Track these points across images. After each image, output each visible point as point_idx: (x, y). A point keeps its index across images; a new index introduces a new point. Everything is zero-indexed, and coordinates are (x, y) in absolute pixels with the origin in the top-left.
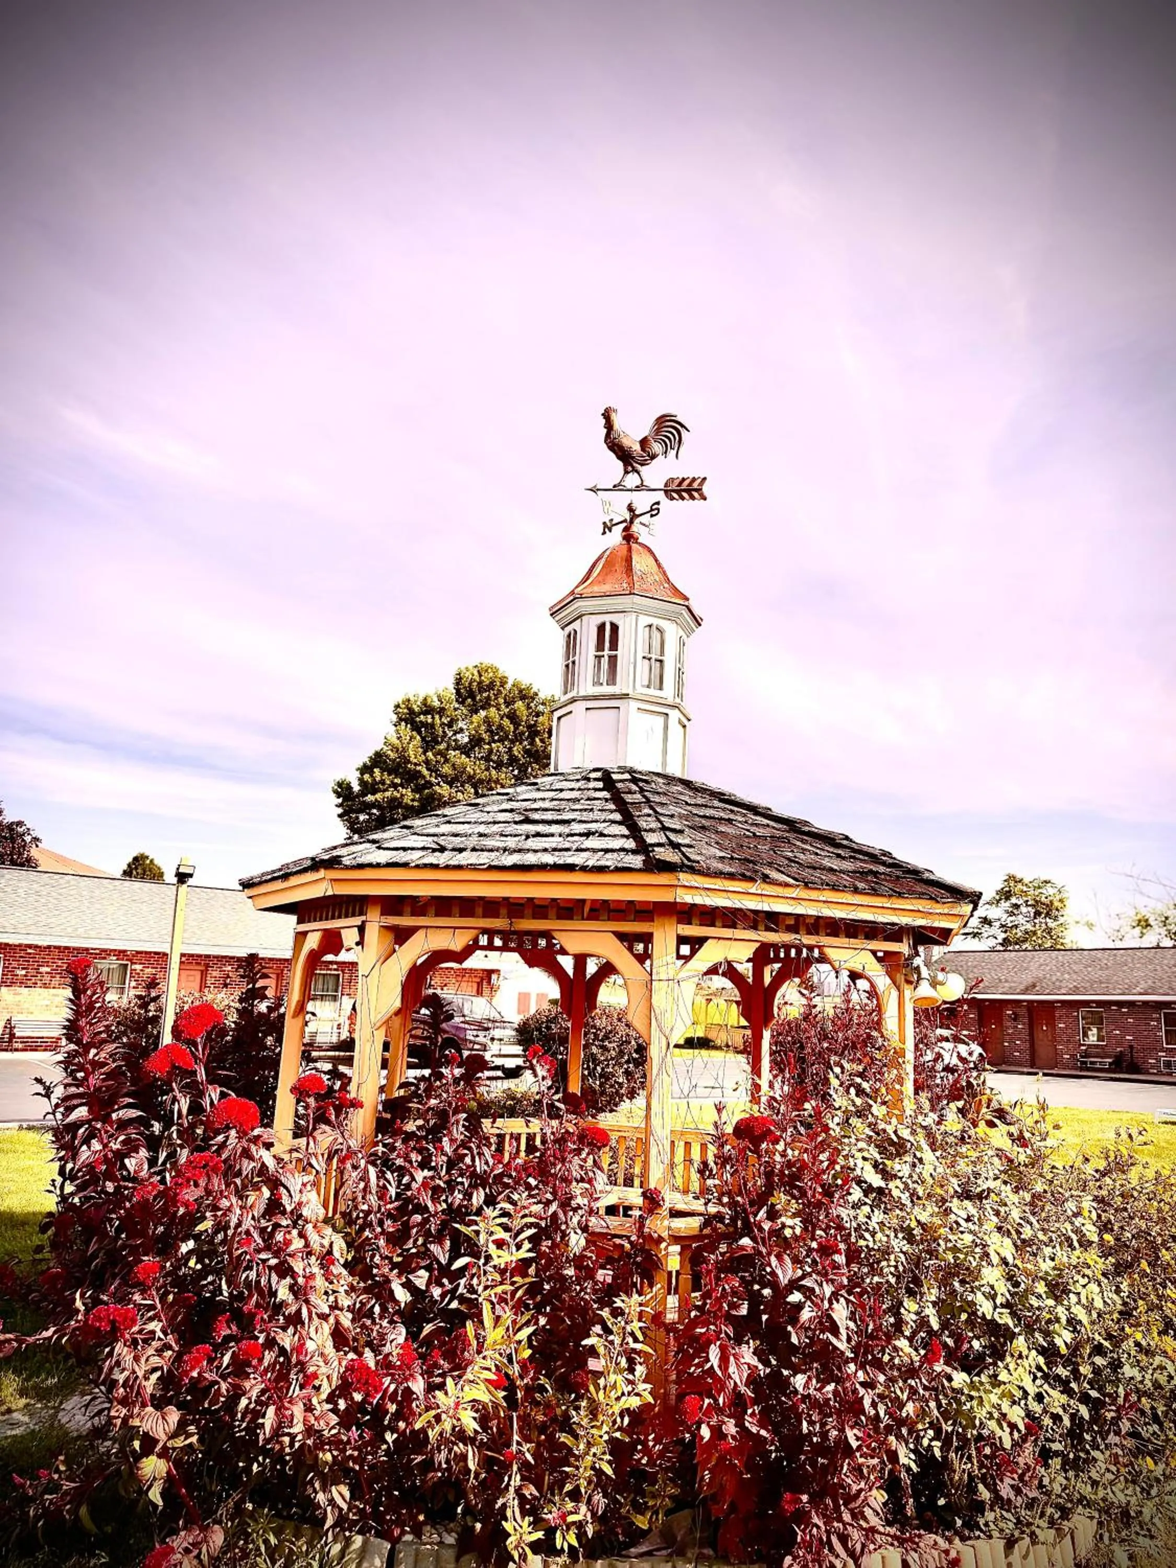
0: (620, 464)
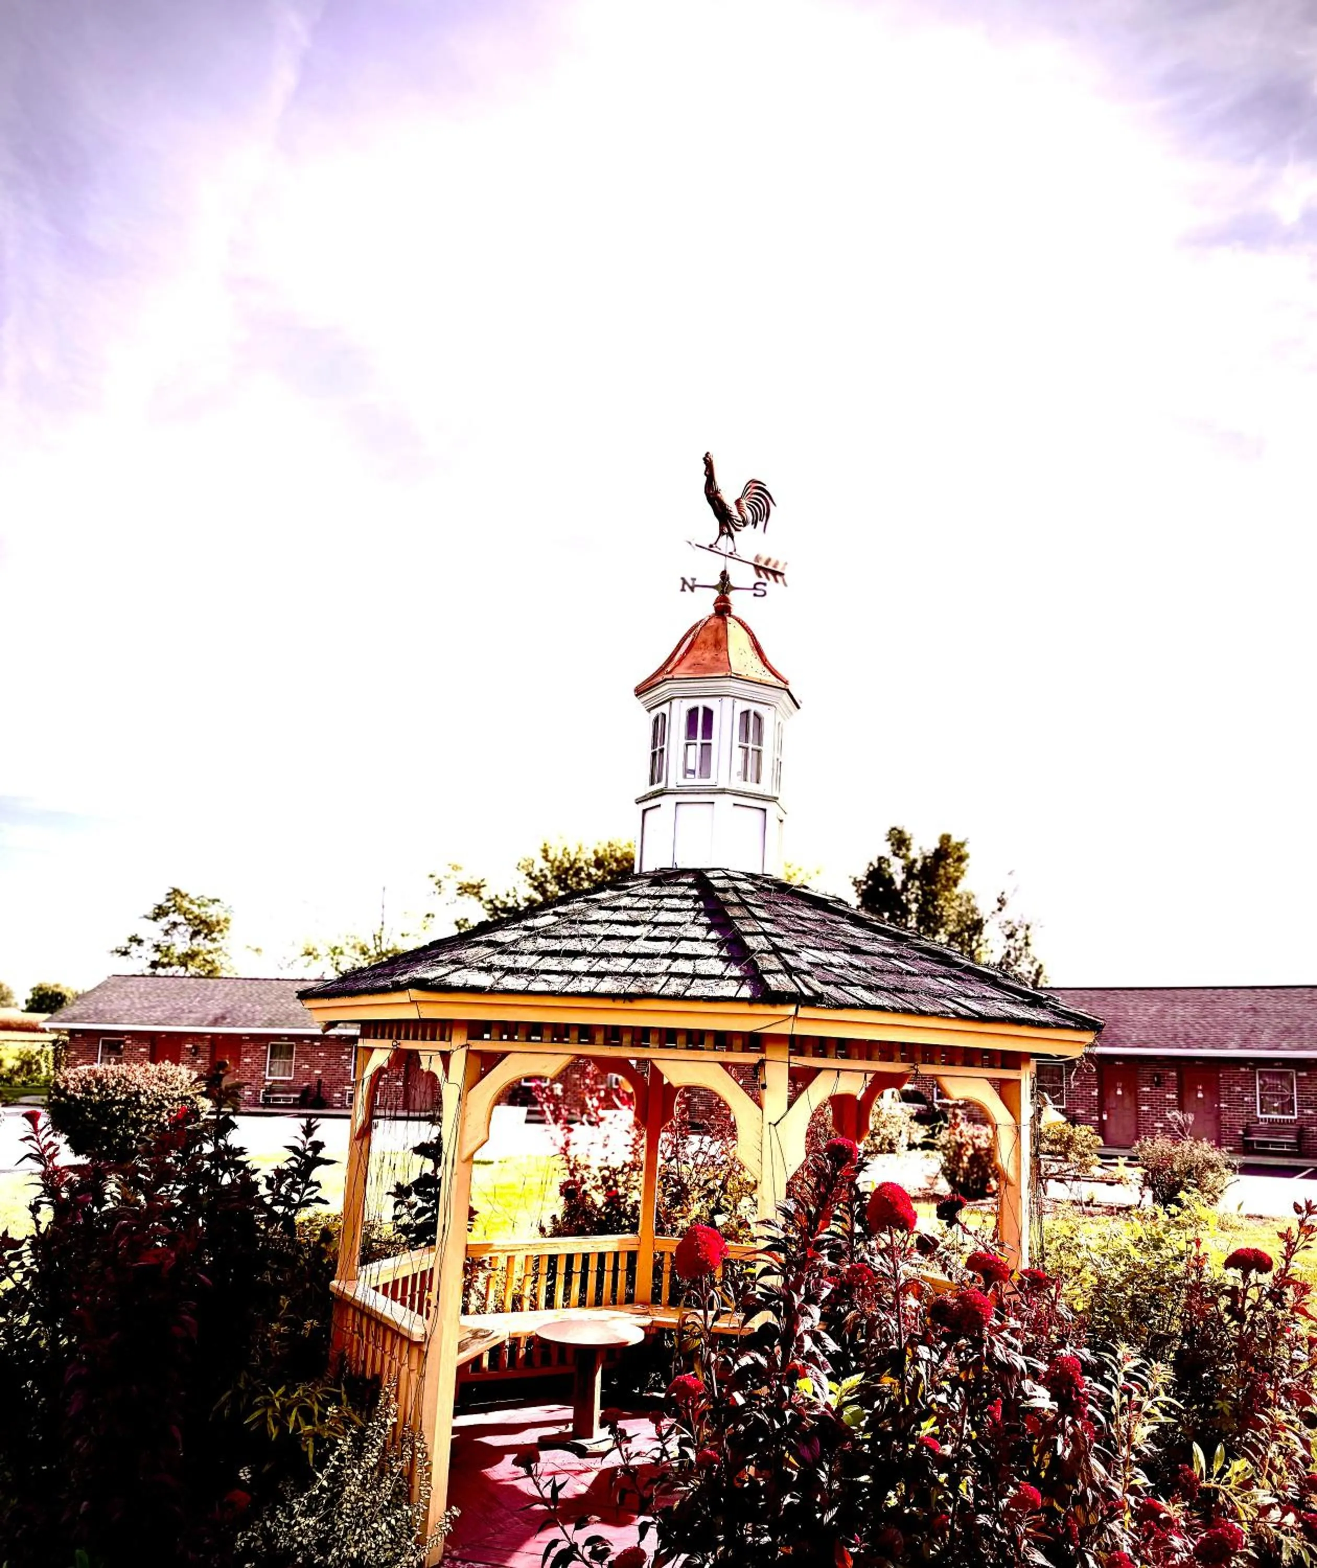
0: (716, 522)
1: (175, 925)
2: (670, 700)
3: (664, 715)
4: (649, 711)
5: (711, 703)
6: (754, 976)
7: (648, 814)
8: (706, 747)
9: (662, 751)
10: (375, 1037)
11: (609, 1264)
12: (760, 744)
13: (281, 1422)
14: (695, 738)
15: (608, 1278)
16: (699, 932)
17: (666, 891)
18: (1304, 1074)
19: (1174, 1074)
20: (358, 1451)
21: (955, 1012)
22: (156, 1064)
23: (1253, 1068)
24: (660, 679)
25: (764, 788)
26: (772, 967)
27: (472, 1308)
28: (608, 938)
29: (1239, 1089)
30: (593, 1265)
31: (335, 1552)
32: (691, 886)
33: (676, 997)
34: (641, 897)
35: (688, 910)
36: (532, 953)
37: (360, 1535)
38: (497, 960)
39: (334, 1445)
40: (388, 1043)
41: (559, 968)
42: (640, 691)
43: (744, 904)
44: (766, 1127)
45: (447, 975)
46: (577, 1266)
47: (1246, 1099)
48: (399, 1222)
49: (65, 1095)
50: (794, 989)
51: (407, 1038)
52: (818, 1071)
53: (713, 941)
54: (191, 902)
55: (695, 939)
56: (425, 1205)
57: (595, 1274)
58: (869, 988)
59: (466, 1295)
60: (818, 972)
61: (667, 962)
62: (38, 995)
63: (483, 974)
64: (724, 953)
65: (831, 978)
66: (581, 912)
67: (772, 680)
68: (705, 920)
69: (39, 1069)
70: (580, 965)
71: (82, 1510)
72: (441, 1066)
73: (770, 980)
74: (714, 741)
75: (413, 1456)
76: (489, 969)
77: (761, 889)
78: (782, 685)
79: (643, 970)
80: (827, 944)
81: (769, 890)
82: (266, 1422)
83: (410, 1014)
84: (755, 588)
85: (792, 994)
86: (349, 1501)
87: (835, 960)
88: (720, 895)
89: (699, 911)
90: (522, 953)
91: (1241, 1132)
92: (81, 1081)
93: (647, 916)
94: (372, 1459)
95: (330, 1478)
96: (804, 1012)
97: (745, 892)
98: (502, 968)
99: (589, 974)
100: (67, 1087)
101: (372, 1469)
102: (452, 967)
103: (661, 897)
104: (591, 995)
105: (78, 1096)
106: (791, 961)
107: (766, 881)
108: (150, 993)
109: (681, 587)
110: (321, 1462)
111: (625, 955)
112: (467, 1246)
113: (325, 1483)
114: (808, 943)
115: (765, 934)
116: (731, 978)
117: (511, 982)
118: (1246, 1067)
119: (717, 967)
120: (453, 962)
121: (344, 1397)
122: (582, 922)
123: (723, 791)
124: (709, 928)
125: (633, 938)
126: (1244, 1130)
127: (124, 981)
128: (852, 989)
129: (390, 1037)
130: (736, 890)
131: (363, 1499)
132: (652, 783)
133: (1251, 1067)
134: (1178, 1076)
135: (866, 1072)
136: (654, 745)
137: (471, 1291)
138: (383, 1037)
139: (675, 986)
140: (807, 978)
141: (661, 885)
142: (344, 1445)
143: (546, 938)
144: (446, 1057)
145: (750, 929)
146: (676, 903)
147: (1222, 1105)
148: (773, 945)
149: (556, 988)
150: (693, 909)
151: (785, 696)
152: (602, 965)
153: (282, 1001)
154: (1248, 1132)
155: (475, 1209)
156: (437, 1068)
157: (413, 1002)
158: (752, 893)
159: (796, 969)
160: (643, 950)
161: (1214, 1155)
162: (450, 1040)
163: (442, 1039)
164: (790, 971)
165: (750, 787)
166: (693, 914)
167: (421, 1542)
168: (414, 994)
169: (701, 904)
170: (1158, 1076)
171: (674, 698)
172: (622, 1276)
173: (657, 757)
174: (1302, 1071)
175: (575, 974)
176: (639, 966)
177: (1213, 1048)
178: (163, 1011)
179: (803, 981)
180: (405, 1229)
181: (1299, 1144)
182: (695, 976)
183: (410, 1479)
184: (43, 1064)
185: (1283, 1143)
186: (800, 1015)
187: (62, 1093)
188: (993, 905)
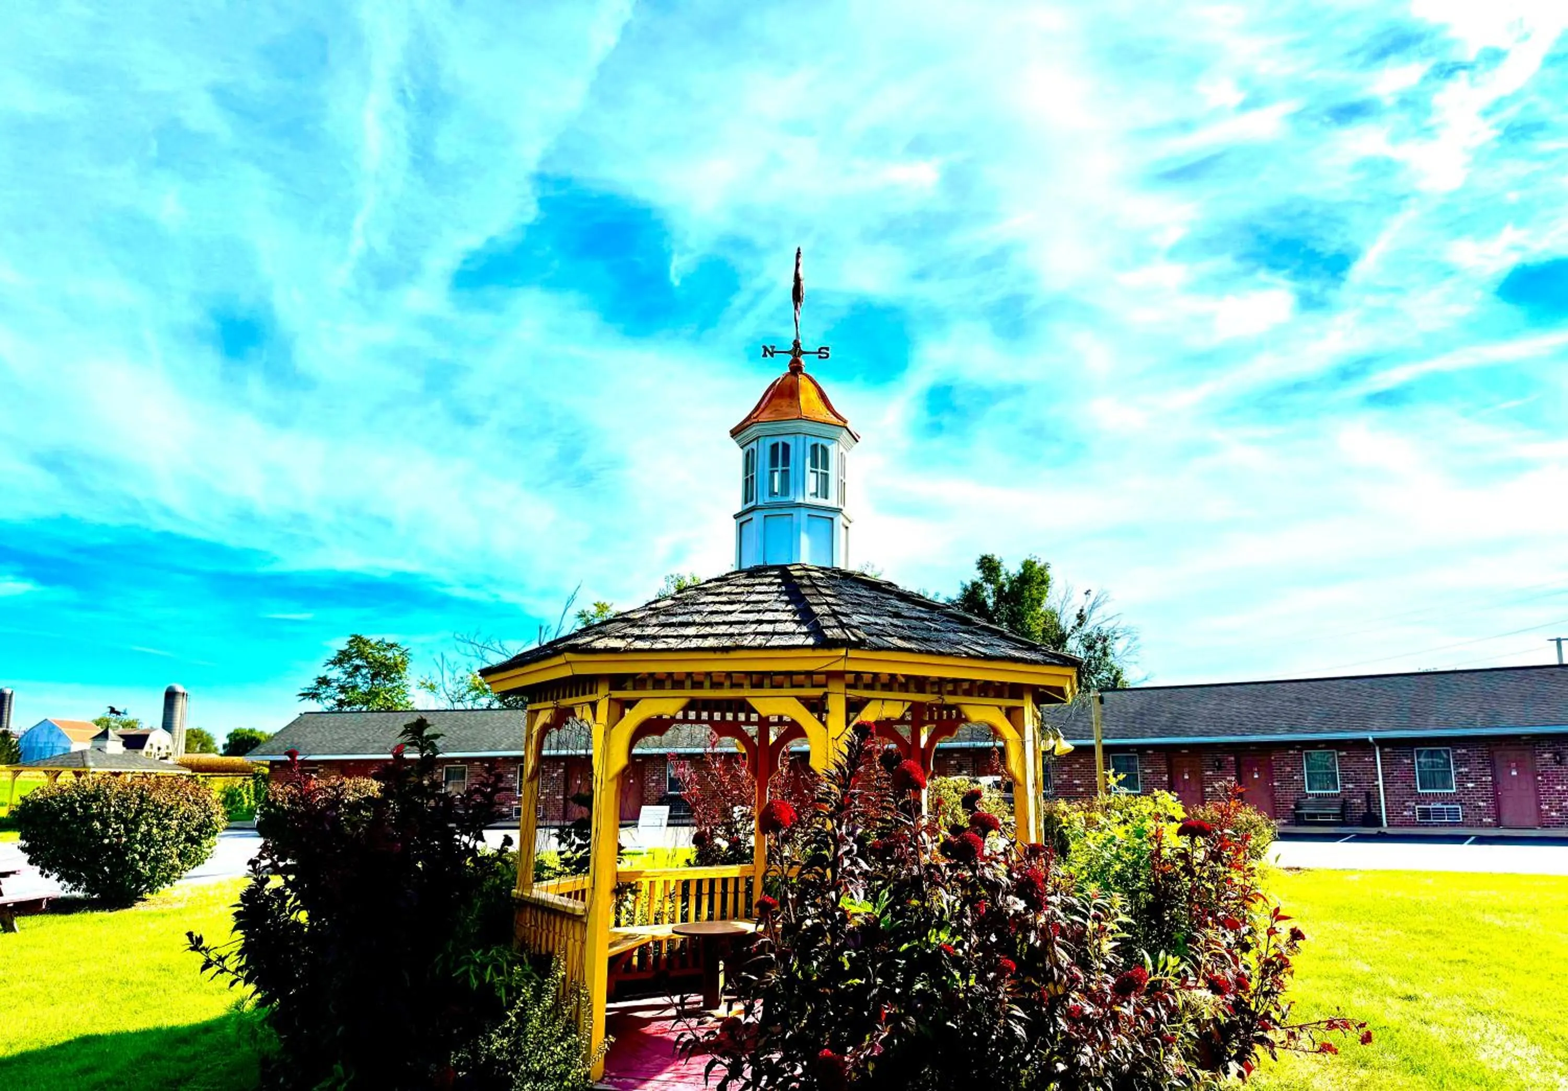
1: (357, 668)
2: (757, 438)
3: (753, 450)
4: (742, 448)
5: (790, 440)
6: (816, 631)
7: (745, 526)
8: (785, 473)
9: (752, 477)
10: (540, 701)
11: (731, 888)
12: (827, 469)
13: (480, 977)
14: (777, 466)
15: (730, 898)
16: (782, 606)
17: (757, 581)
18: (1344, 753)
19: (1233, 758)
20: (538, 997)
21: (966, 653)
22: (350, 778)
23: (1300, 750)
24: (748, 423)
25: (832, 502)
26: (830, 624)
27: (623, 922)
28: (712, 613)
29: (1289, 769)
30: (718, 888)
31: (523, 1067)
32: (776, 577)
33: (760, 648)
34: (738, 586)
35: (773, 592)
36: (655, 626)
37: (541, 1055)
38: (629, 631)
39: (520, 994)
40: (550, 704)
41: (675, 634)
42: (735, 433)
43: (814, 586)
44: (830, 742)
45: (592, 641)
46: (706, 889)
47: (1295, 778)
48: (563, 857)
49: (275, 807)
50: (844, 636)
51: (564, 697)
52: (868, 700)
53: (789, 611)
54: (372, 648)
55: (777, 611)
56: (583, 842)
57: (720, 896)
58: (902, 638)
59: (618, 912)
60: (866, 628)
61: (754, 626)
62: (235, 740)
63: (619, 640)
64: (797, 618)
65: (875, 631)
66: (692, 597)
67: (834, 420)
68: (786, 598)
69: (242, 800)
70: (691, 631)
71: (338, 1033)
72: (591, 715)
73: (828, 633)
74: (791, 468)
75: (579, 1002)
76: (623, 637)
77: (830, 577)
78: (841, 423)
79: (736, 631)
80: (875, 612)
81: (836, 578)
82: (469, 976)
83: (566, 672)
84: (820, 352)
85: (843, 640)
86: (532, 1033)
87: (879, 622)
88: (797, 581)
89: (781, 593)
90: (648, 626)
91: (1293, 807)
92: (287, 794)
93: (743, 598)
94: (548, 1001)
95: (516, 1015)
96: (852, 653)
97: (815, 579)
98: (632, 636)
99: (697, 636)
100: (275, 800)
101: (549, 1012)
102: (596, 637)
103: (753, 585)
104: (698, 649)
105: (286, 806)
106: (845, 620)
107: (834, 572)
108: (339, 727)
109: (763, 353)
110: (511, 1006)
111: (724, 623)
112: (617, 873)
113: (514, 1019)
114: (862, 611)
115: (827, 604)
116: (800, 633)
117: (639, 644)
118: (1294, 749)
119: (792, 627)
120: (597, 633)
121: (526, 961)
122: (693, 604)
123: (800, 505)
124: (788, 603)
125: (730, 612)
126: (1295, 805)
127: (315, 718)
128: (889, 639)
129: (552, 699)
130: (809, 577)
131: (542, 1032)
132: (746, 502)
133: (1299, 750)
134: (1235, 760)
135: (904, 701)
136: (747, 474)
137: (622, 908)
138: (546, 700)
139: (760, 640)
140: (855, 630)
141: (754, 577)
142: (527, 992)
143: (666, 615)
144: (593, 705)
145: (816, 601)
146: (764, 588)
147: (1275, 784)
148: (833, 610)
149: (672, 646)
150: (777, 592)
151: (845, 432)
152: (708, 630)
153: (455, 729)
154: (1298, 807)
155: (623, 845)
156: (588, 715)
157: (568, 663)
158: (822, 579)
159: (846, 624)
160: (737, 619)
161: (1255, 818)
162: (597, 692)
163: (591, 692)
164: (842, 626)
165: (820, 501)
166: (776, 594)
167: (586, 1060)
168: (569, 656)
169: (784, 588)
170: (1218, 760)
171: (759, 437)
172: (741, 897)
173: (749, 483)
174: (1342, 751)
175: (687, 637)
176: (735, 630)
177: (1263, 734)
178: (350, 742)
179: (852, 632)
180: (567, 862)
181: (1342, 814)
182: (774, 633)
183: (577, 1016)
184: (245, 796)
185: (1329, 814)
186: (849, 656)
187: (272, 804)
188: (1074, 621)
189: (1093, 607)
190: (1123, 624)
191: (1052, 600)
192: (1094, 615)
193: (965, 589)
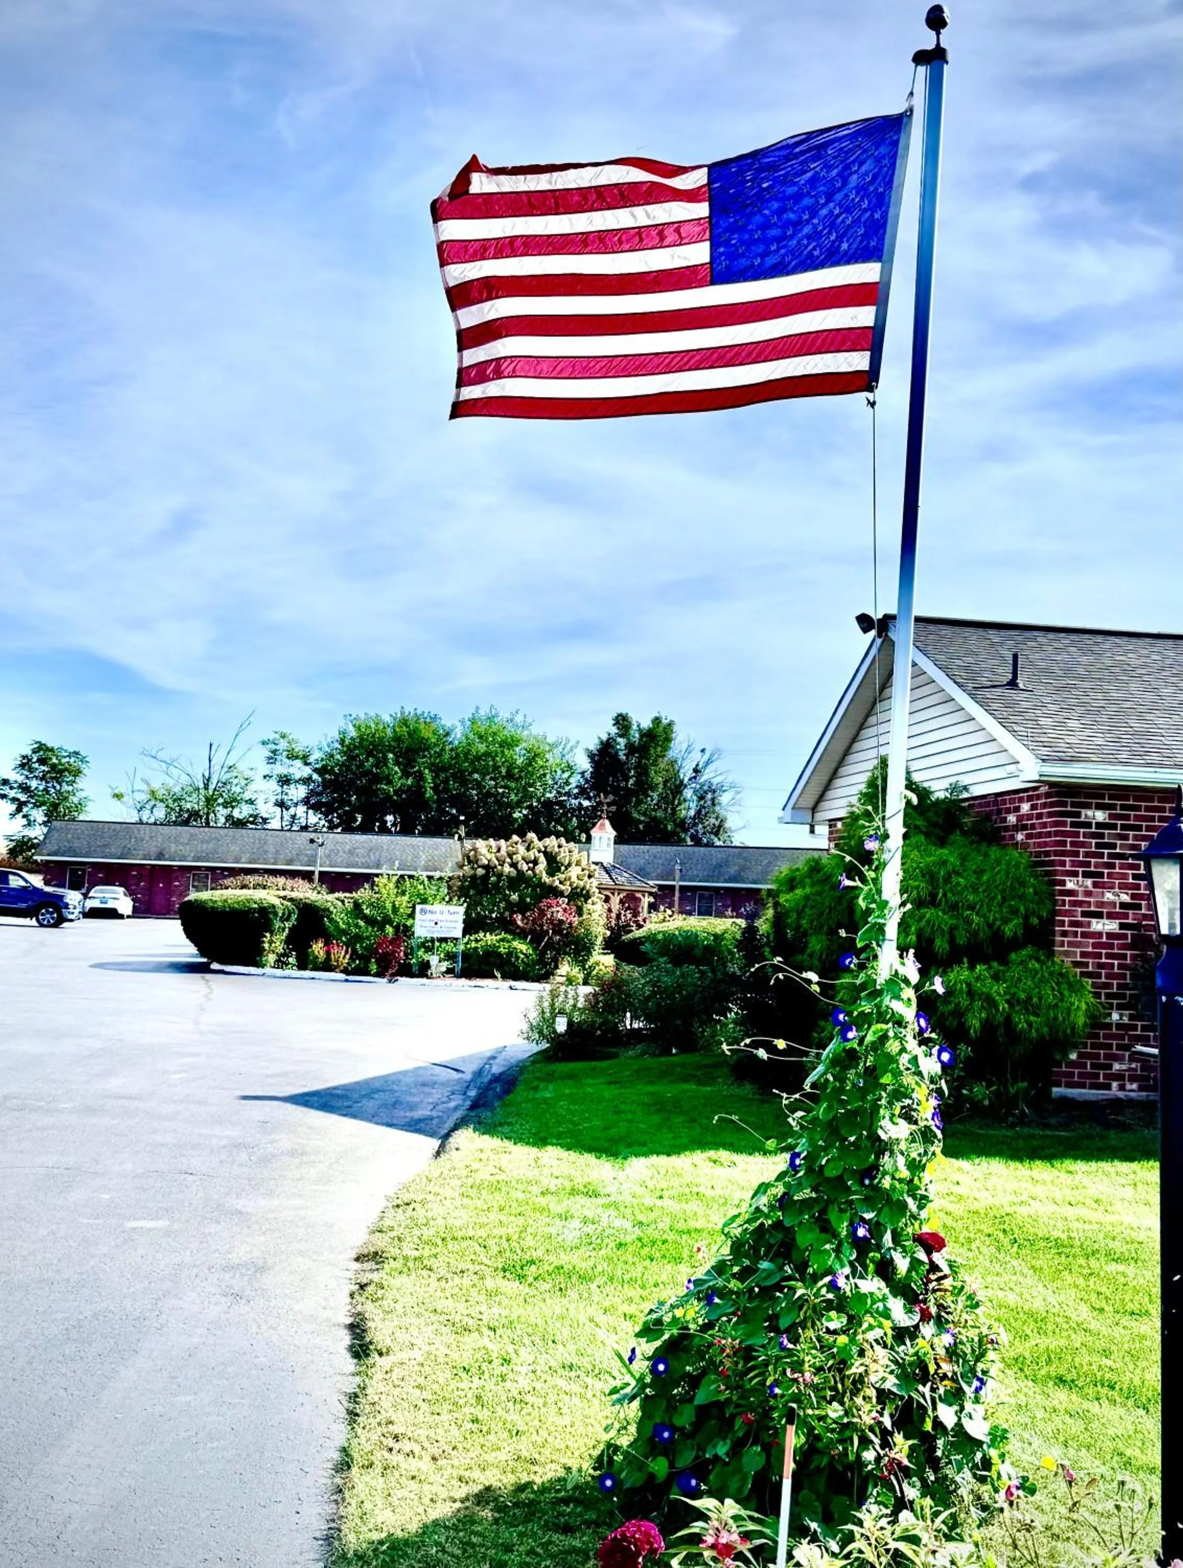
188: (690, 773)
189: (707, 763)
190: (730, 780)
191: (676, 749)
192: (707, 771)
193: (602, 743)
